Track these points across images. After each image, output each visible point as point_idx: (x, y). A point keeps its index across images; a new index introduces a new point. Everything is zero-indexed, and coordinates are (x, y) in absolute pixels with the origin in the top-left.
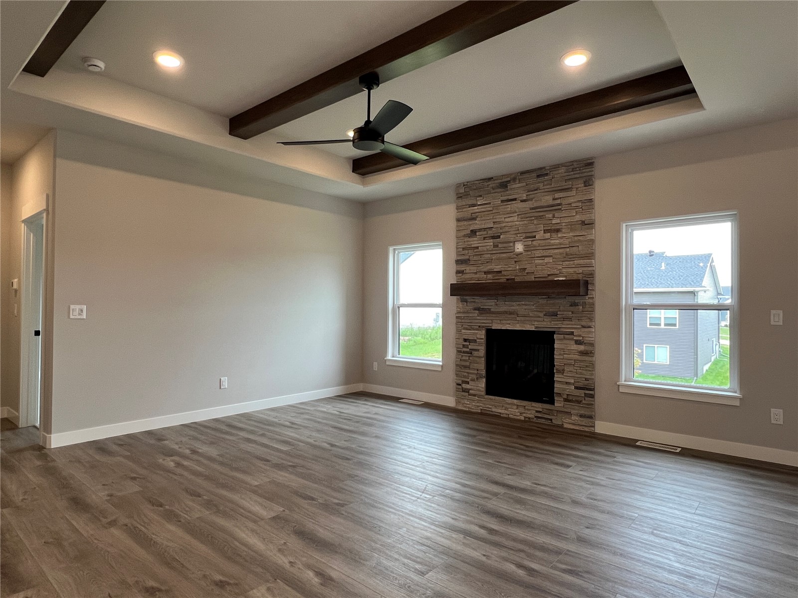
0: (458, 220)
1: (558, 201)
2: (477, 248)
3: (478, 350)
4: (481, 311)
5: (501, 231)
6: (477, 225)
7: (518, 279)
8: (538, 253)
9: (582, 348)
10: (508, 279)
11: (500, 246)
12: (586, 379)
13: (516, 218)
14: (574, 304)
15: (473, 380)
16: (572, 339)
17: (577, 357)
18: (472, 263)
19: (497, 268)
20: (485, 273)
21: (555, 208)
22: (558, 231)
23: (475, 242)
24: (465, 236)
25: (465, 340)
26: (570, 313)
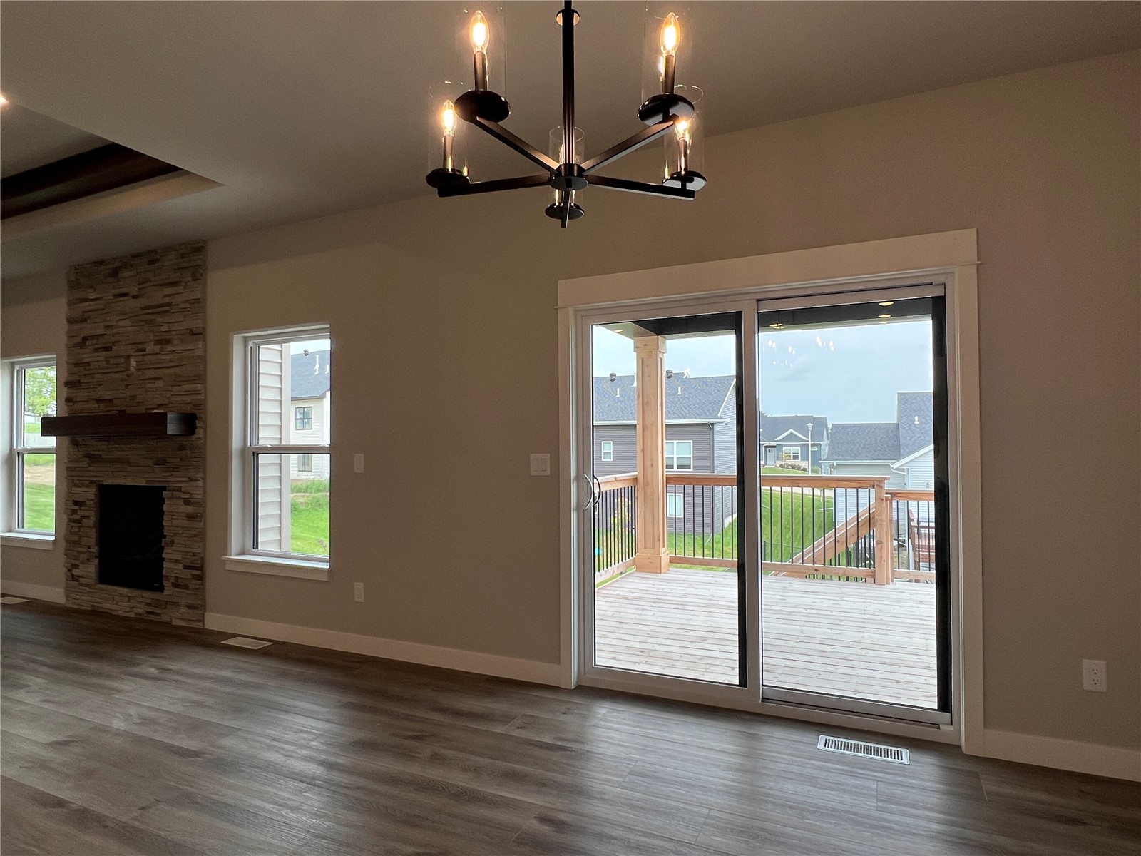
0: (70, 321)
1: (167, 300)
2: (88, 364)
3: (87, 517)
4: (93, 458)
5: (113, 339)
6: (88, 329)
7: (129, 411)
8: (150, 374)
9: (189, 509)
10: (119, 411)
11: (112, 361)
12: (194, 555)
13: (127, 322)
14: (182, 448)
15: (82, 563)
16: (180, 498)
17: (185, 522)
18: (83, 386)
19: (108, 394)
20: (99, 401)
21: (163, 309)
22: (168, 342)
23: (86, 355)
24: (76, 345)
25: (76, 503)
26: (178, 460)
